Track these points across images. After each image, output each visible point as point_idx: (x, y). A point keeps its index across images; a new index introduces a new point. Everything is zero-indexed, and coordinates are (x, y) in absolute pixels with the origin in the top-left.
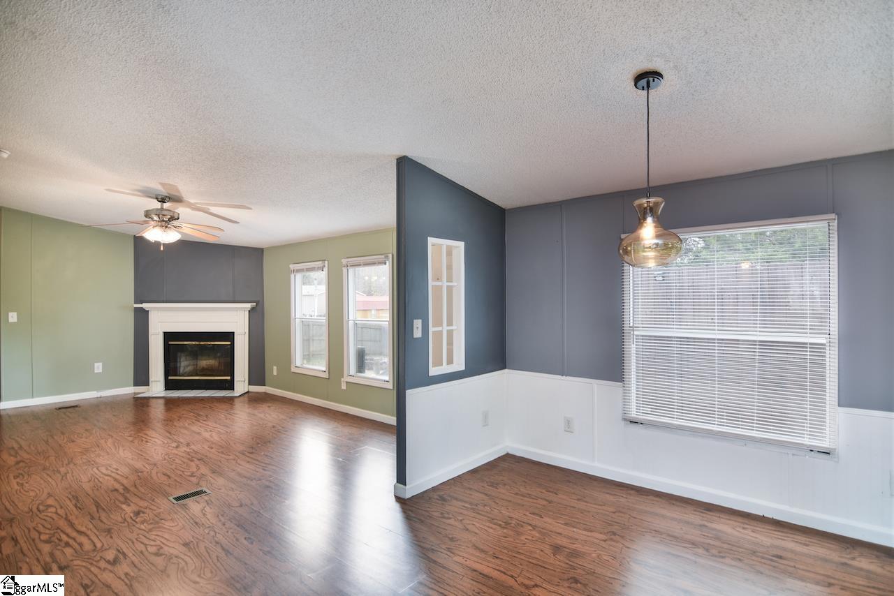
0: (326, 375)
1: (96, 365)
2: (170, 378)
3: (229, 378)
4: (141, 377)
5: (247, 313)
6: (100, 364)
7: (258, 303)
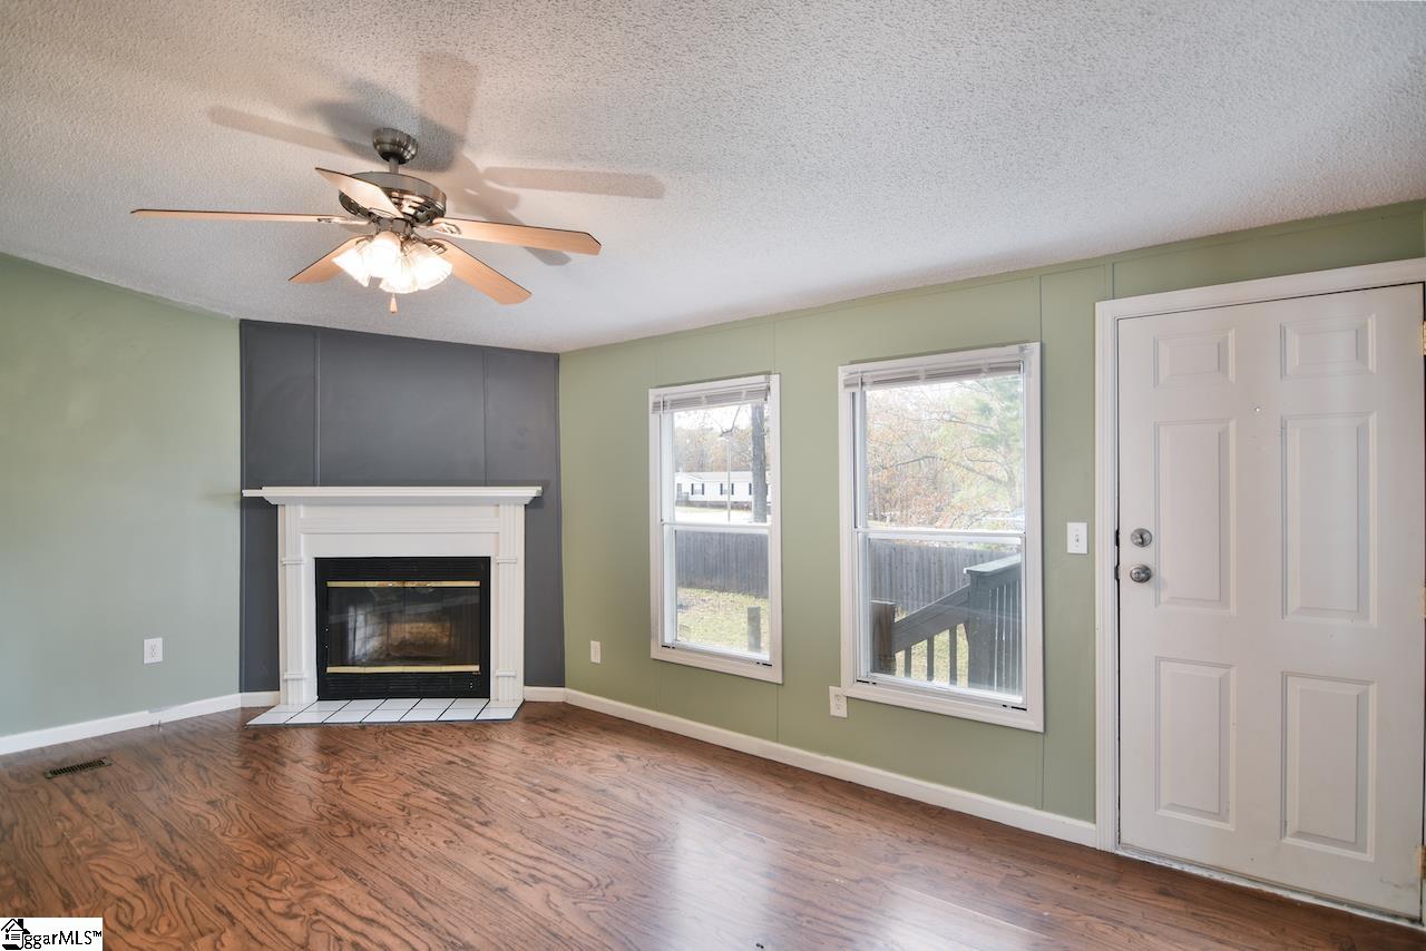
0: (775, 676)
1: (148, 643)
2: (330, 670)
3: (476, 668)
4: (261, 668)
5: (521, 512)
6: (158, 642)
7: (545, 485)
